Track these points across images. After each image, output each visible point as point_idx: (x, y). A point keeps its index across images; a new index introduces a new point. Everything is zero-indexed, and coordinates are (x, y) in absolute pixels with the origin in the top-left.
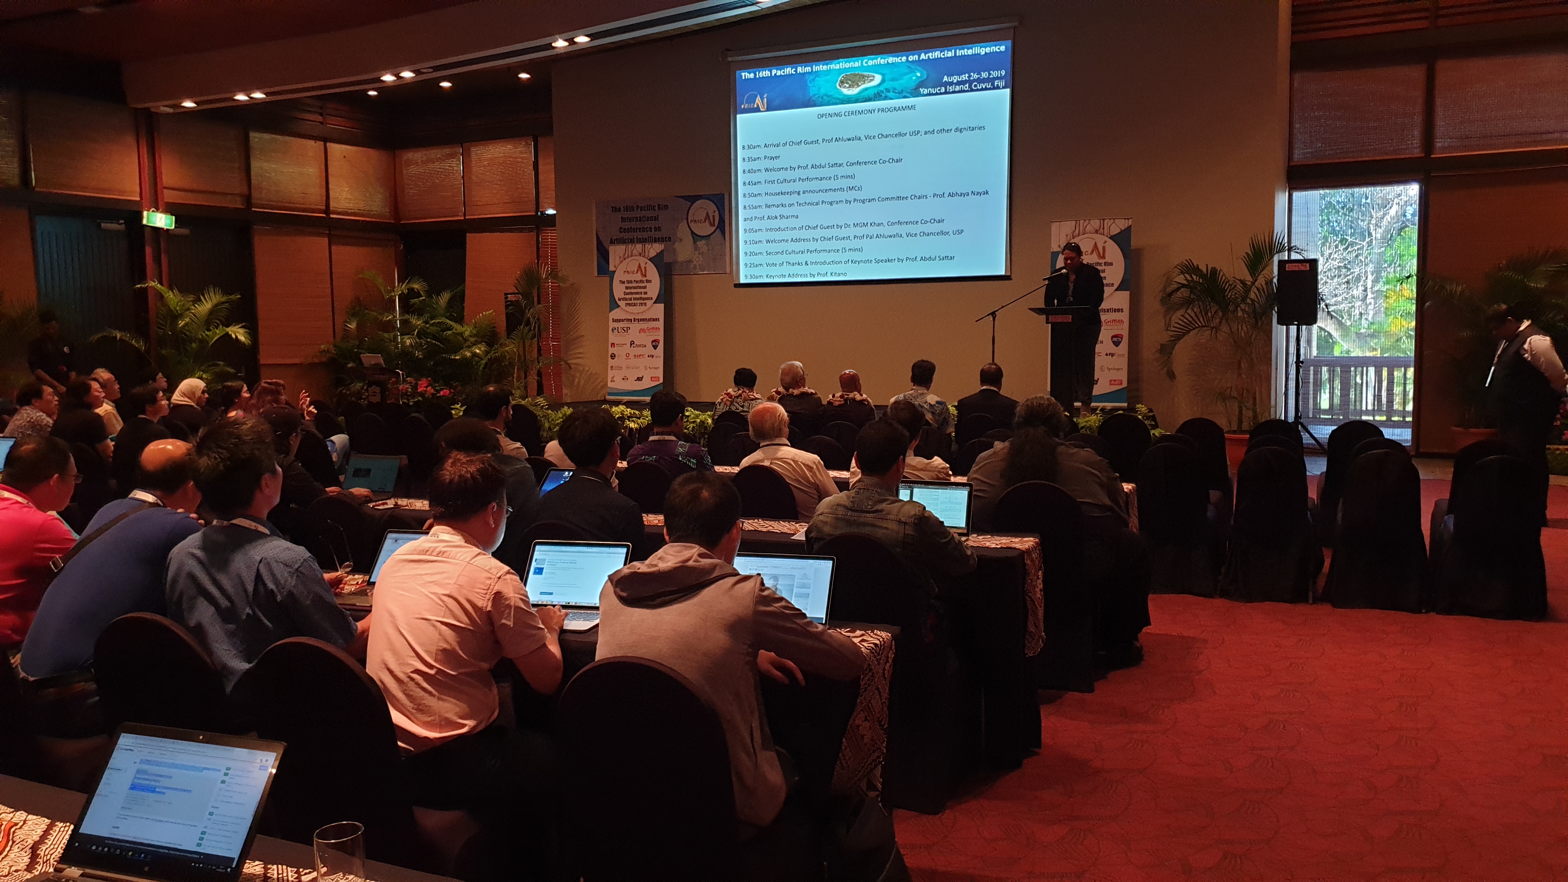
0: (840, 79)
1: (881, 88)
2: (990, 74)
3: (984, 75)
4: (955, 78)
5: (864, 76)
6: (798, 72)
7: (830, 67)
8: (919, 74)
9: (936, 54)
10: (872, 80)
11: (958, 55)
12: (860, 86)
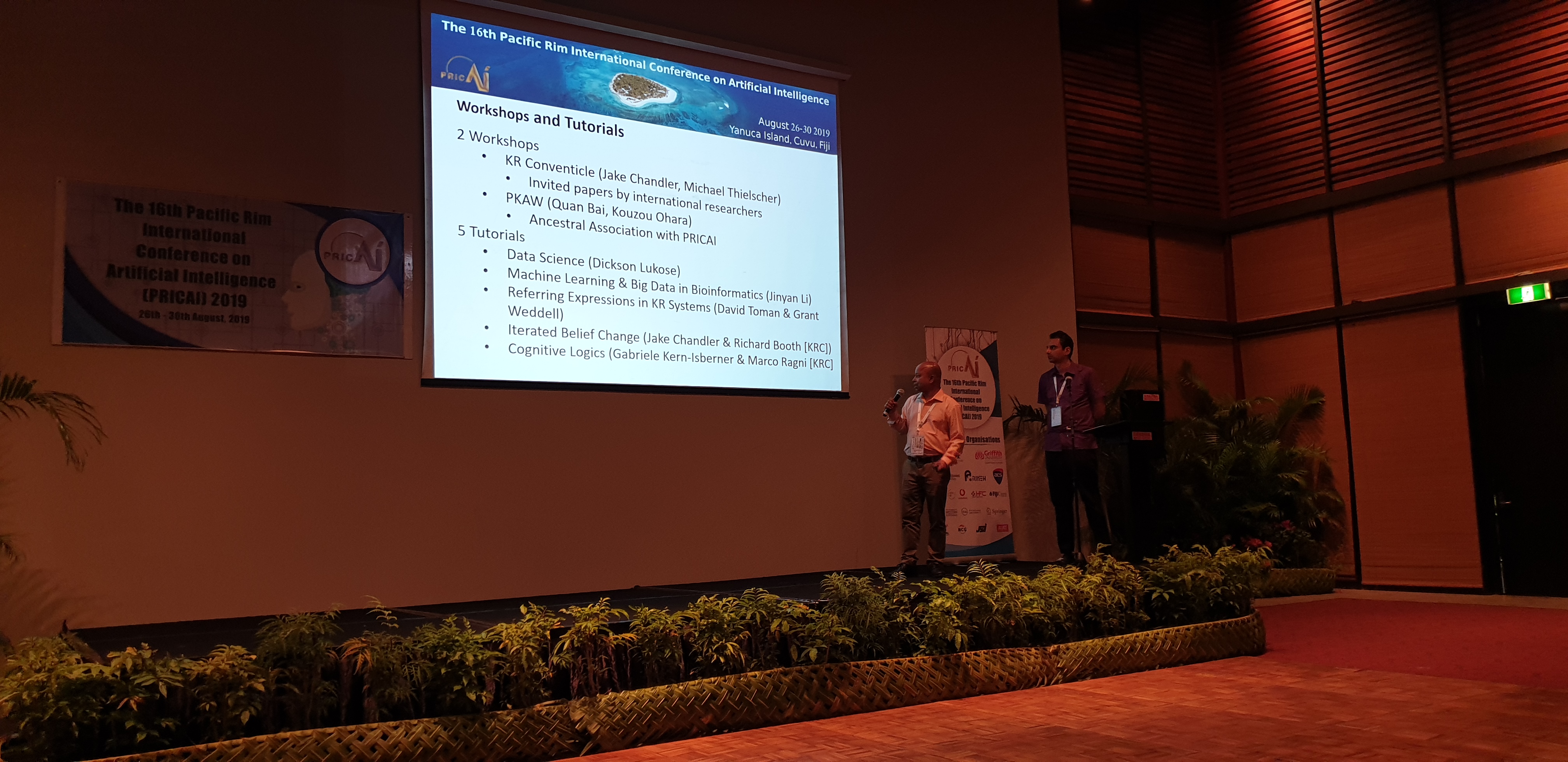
0: (614, 78)
1: (676, 109)
2: (813, 131)
3: (808, 130)
4: (773, 124)
5: (651, 85)
6: (547, 48)
7: (599, 57)
8: (727, 106)
9: (748, 85)
10: (663, 95)
11: (775, 94)
12: (644, 98)
